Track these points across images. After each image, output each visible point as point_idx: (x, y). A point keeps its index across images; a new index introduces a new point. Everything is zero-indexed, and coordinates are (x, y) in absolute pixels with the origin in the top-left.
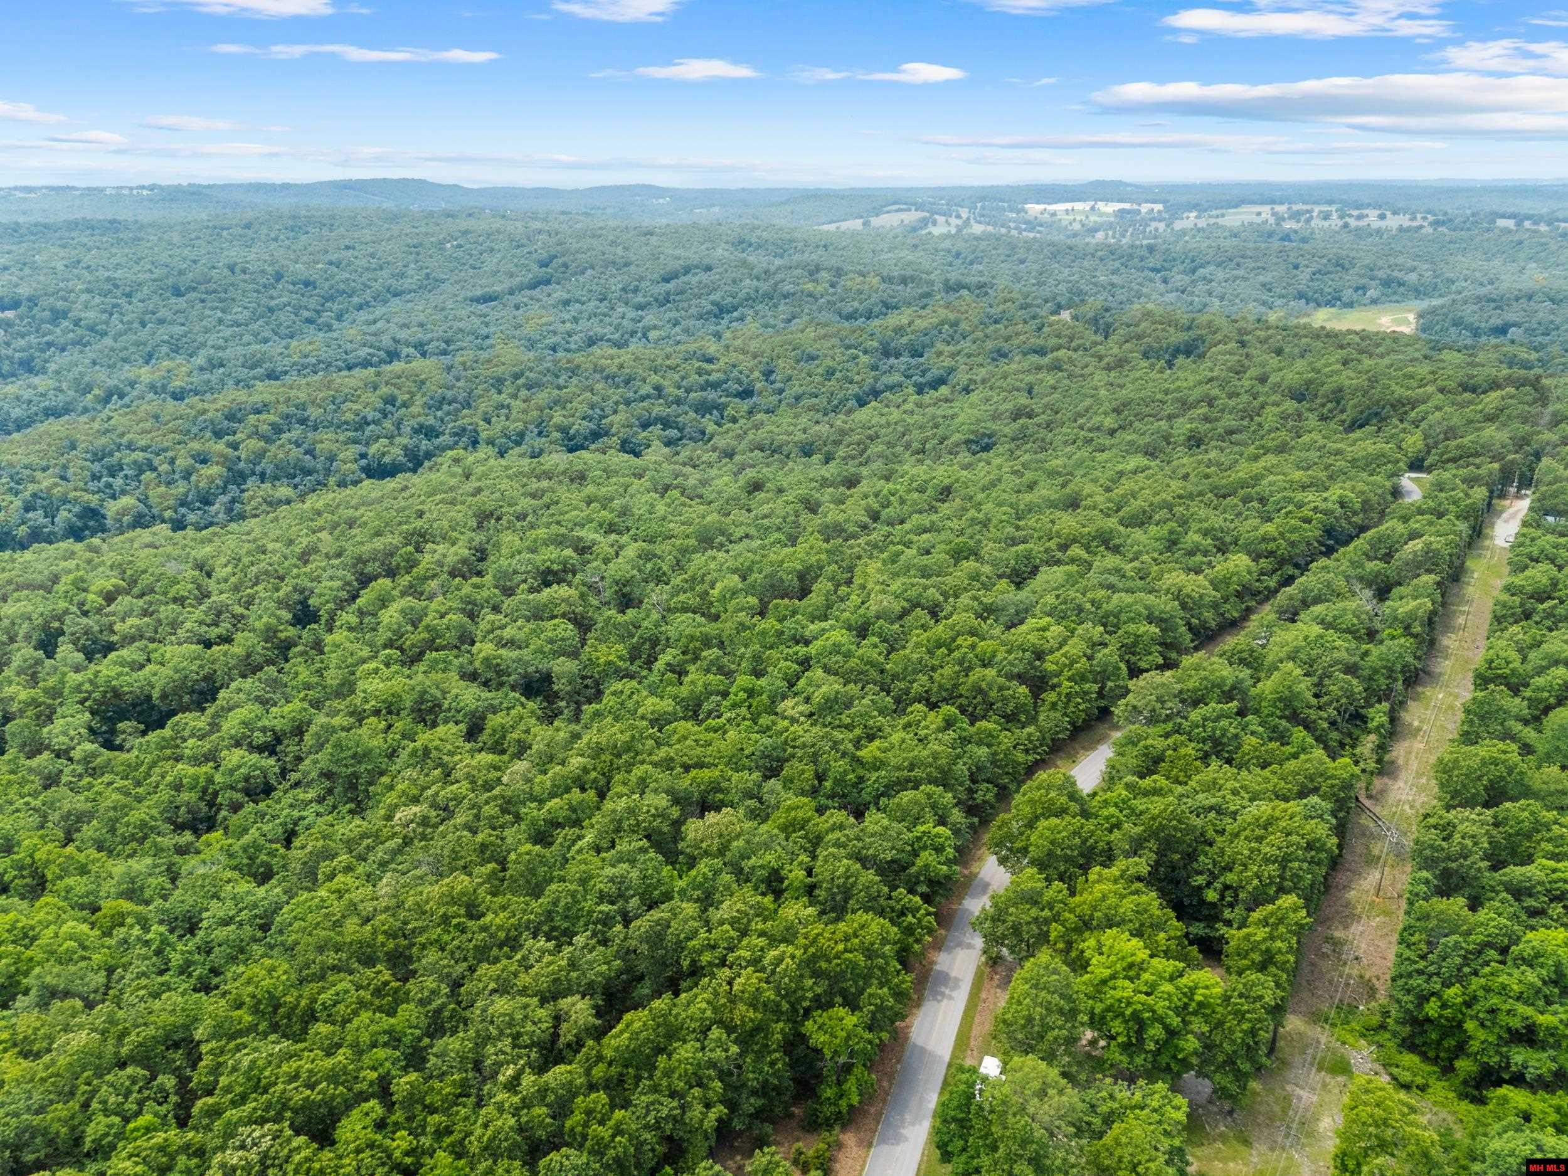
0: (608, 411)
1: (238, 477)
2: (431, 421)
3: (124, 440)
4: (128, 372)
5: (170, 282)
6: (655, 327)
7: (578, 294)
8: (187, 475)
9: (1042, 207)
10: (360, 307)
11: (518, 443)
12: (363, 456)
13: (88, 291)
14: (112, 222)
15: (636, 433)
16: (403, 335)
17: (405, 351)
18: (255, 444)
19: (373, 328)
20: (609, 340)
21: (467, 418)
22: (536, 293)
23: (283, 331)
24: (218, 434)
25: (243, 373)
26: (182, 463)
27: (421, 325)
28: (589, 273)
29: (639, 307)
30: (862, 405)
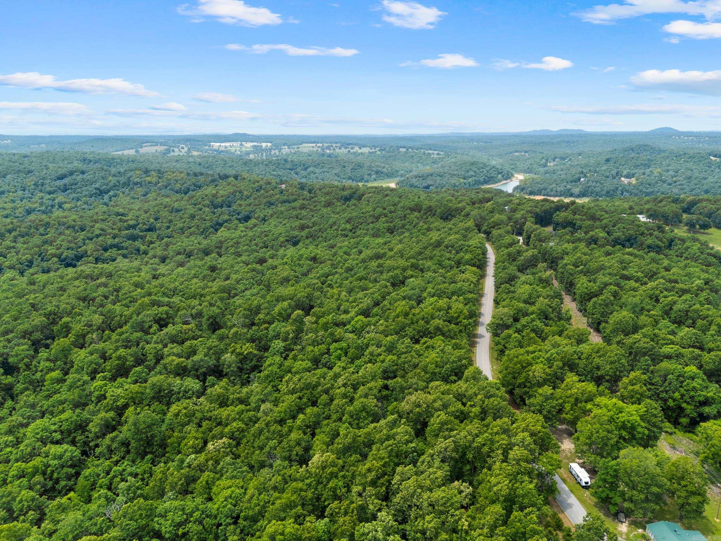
0: (80, 244)
6: (65, 203)
9: (219, 144)
11: (30, 267)
15: (102, 254)
28: (9, 177)
29: (50, 193)
30: (217, 230)
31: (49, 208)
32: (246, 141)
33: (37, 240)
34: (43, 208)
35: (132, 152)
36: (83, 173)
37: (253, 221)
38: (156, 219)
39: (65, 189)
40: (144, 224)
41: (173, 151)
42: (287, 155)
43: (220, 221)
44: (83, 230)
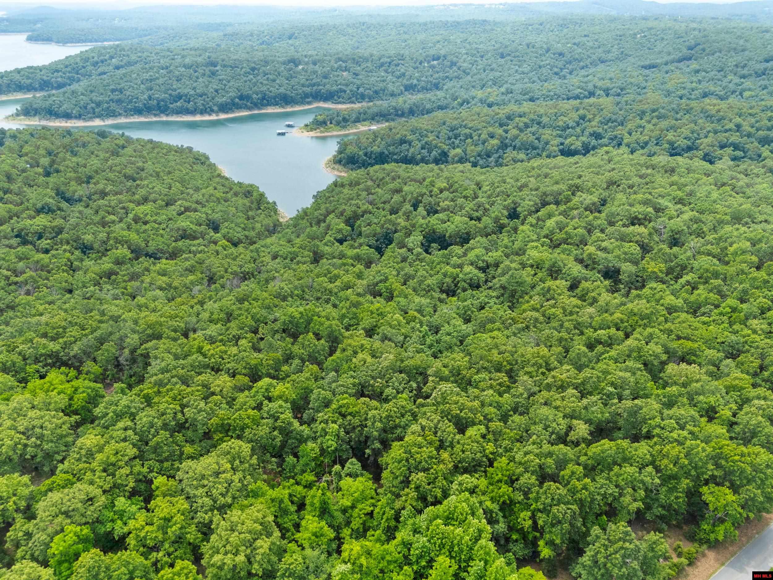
0: (702, 135)
1: (504, 146)
2: (600, 130)
3: (464, 124)
4: (473, 92)
5: (501, 51)
6: (750, 90)
7: (706, 66)
8: (484, 143)
10: (583, 68)
11: (643, 148)
12: (562, 144)
13: (467, 54)
14: (485, 21)
15: (715, 151)
16: (600, 84)
17: (598, 92)
18: (515, 132)
19: (586, 79)
20: (717, 95)
21: (620, 131)
22: (681, 65)
23: (543, 78)
24: (501, 125)
25: (520, 97)
26: (483, 136)
29: (742, 77)
31: (729, 93)
34: (723, 93)
39: (761, 74)
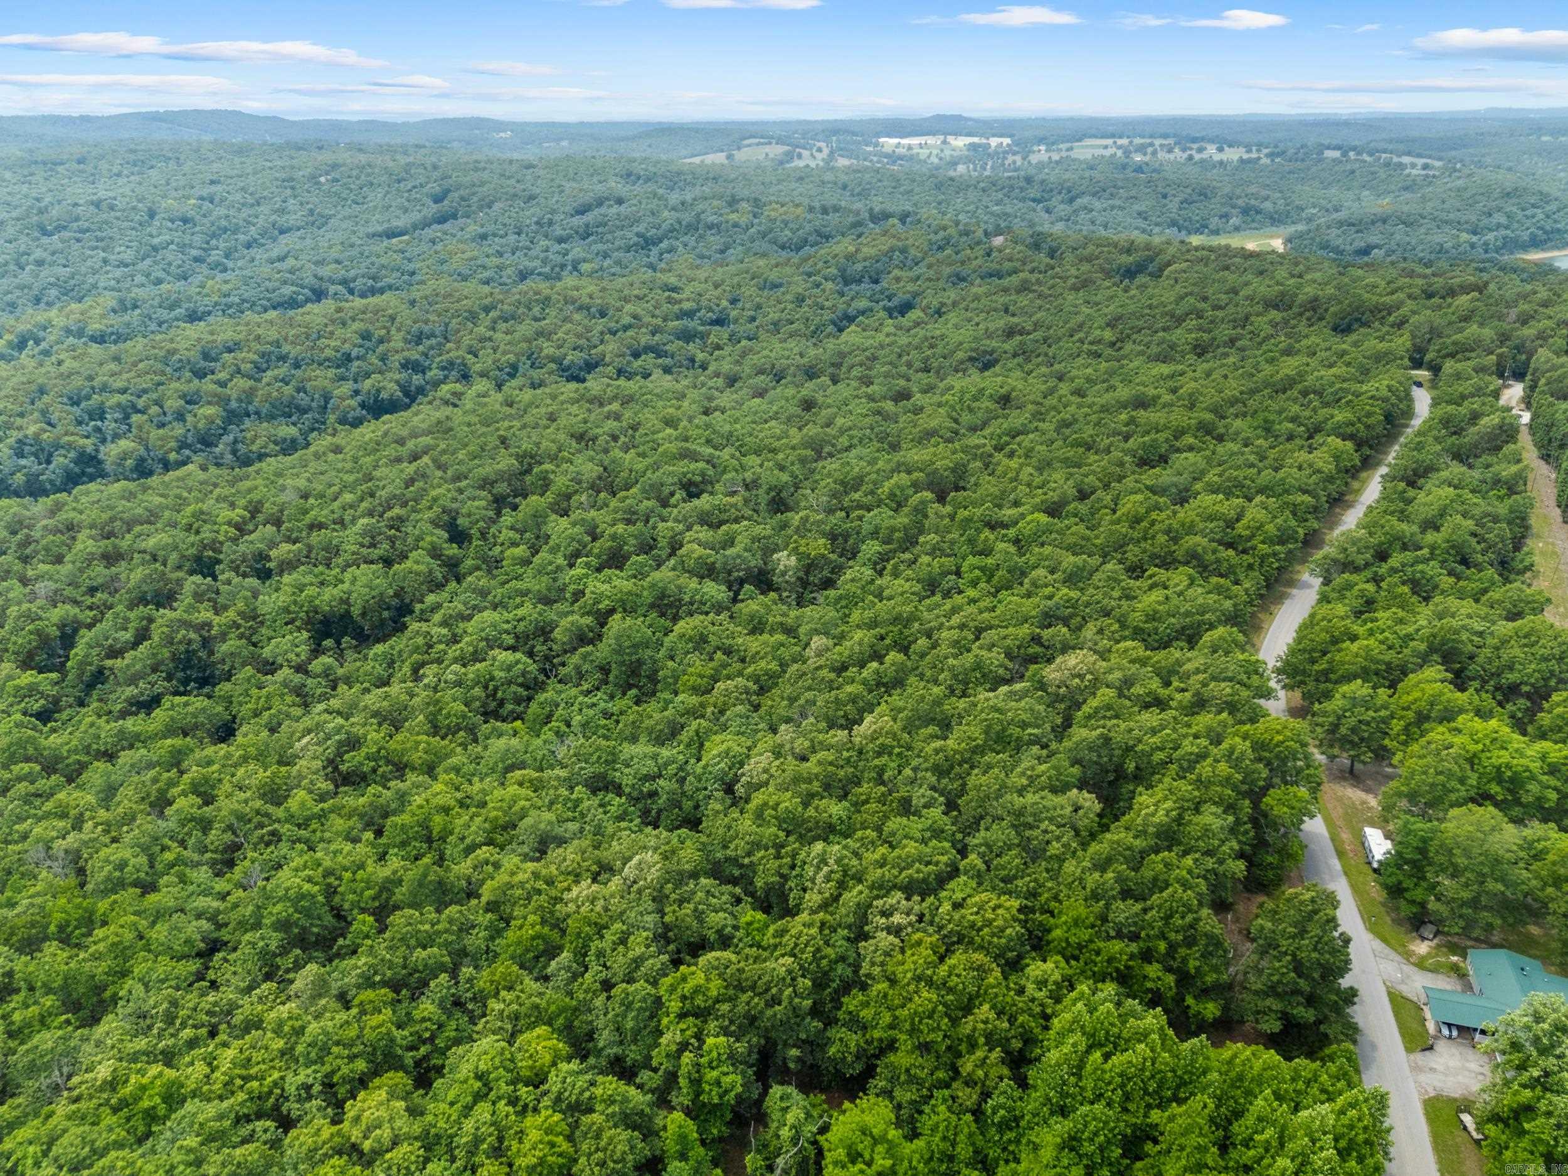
0: (596, 341)
1: (233, 417)
2: (414, 355)
3: (97, 383)
5: (33, 220)
6: (584, 260)
7: (490, 228)
8: (180, 417)
9: (895, 141)
10: (248, 246)
11: (512, 376)
12: (357, 392)
15: (629, 363)
16: (325, 271)
17: (332, 289)
18: (241, 383)
19: (284, 266)
20: (539, 274)
21: (454, 352)
22: (447, 226)
23: (174, 271)
24: (199, 374)
26: (173, 403)
27: (338, 262)
28: (497, 206)
29: (561, 240)
30: (841, 330)
31: (557, 269)
32: (957, 134)
33: (525, 328)
34: (547, 269)
35: (720, 158)
36: (620, 201)
37: (915, 314)
38: (734, 301)
39: (585, 234)
40: (710, 310)
41: (800, 156)
42: (1041, 166)
43: (851, 311)
44: (603, 314)
